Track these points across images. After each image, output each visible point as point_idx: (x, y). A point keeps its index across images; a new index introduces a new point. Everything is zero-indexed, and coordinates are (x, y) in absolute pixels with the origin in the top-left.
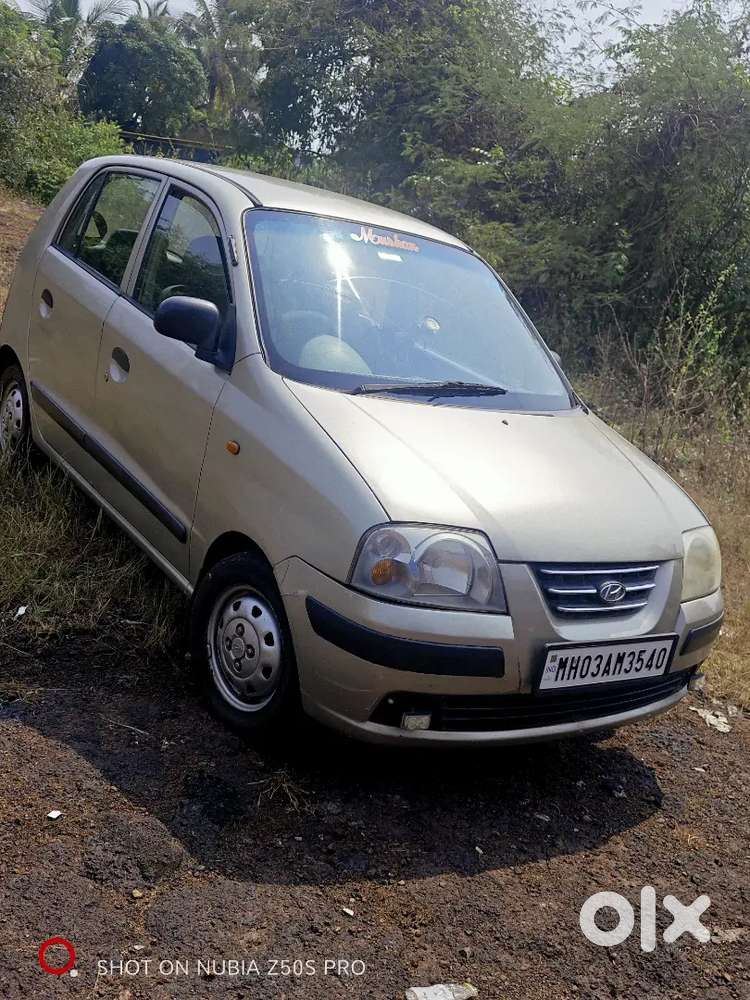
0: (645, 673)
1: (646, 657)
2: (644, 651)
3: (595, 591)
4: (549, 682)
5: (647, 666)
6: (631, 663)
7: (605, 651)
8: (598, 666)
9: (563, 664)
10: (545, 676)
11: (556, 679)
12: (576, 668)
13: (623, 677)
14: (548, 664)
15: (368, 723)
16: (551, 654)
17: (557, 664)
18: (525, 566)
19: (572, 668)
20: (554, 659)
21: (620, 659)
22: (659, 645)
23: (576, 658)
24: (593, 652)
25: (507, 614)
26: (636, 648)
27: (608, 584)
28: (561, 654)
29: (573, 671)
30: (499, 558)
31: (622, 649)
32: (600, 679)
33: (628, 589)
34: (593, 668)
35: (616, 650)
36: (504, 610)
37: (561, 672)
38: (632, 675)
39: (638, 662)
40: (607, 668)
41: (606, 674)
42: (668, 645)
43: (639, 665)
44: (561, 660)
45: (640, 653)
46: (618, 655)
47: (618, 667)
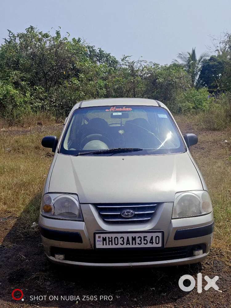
0: (149, 245)
1: (149, 239)
2: (146, 237)
3: (120, 213)
4: (99, 245)
5: (150, 242)
6: (141, 241)
7: (125, 236)
8: (123, 241)
9: (104, 239)
10: (97, 243)
11: (103, 245)
12: (112, 241)
13: (137, 246)
14: (97, 239)
15: (51, 257)
16: (97, 236)
17: (101, 239)
18: (89, 205)
19: (109, 241)
20: (99, 237)
21: (134, 239)
22: (155, 235)
23: (110, 237)
24: (119, 236)
25: (83, 221)
26: (142, 235)
27: (126, 211)
28: (103, 236)
29: (110, 243)
30: (80, 202)
31: (134, 235)
32: (125, 246)
33: (135, 213)
34: (120, 241)
35: (130, 236)
37: (105, 242)
38: (143, 246)
39: (144, 240)
40: (128, 242)
41: (128, 244)
42: (160, 235)
43: (145, 242)
44: (103, 238)
45: (144, 237)
46: (132, 237)
47: (134, 242)
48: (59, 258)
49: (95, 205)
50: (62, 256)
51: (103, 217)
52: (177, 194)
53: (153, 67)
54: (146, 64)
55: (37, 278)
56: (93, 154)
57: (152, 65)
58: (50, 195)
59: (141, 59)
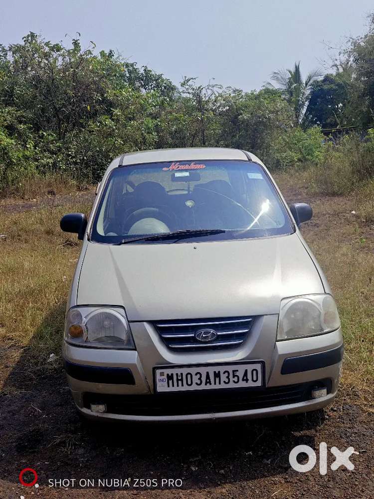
0: (242, 384)
1: (241, 374)
2: (237, 371)
3: (193, 335)
4: (162, 387)
5: (243, 380)
6: (228, 377)
7: (204, 371)
8: (200, 379)
9: (170, 377)
10: (159, 384)
11: (169, 386)
12: (182, 380)
13: (223, 386)
14: (158, 377)
15: (85, 409)
16: (158, 372)
17: (165, 377)
18: (145, 323)
19: (178, 380)
20: (162, 374)
21: (217, 375)
22: (250, 367)
23: (179, 374)
24: (193, 371)
25: (135, 350)
26: (230, 369)
27: (203, 331)
28: (167, 372)
29: (180, 382)
30: (129, 320)
31: (217, 369)
32: (203, 387)
33: (218, 333)
34: (196, 379)
35: (212, 370)
36: (134, 348)
37: (171, 382)
38: (232, 385)
39: (234, 377)
40: (208, 381)
41: (208, 384)
42: (258, 367)
43: (236, 379)
44: (168, 375)
45: (234, 371)
46: (215, 372)
47: (217, 380)
48: (97, 411)
49: (153, 323)
50: (102, 407)
51: (167, 342)
52: (283, 301)
53: (232, 95)
54: (220, 91)
55: (62, 444)
56: (146, 240)
57: (230, 92)
58: (79, 309)
59: (213, 83)
